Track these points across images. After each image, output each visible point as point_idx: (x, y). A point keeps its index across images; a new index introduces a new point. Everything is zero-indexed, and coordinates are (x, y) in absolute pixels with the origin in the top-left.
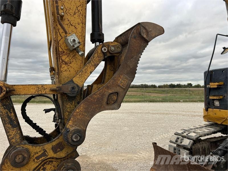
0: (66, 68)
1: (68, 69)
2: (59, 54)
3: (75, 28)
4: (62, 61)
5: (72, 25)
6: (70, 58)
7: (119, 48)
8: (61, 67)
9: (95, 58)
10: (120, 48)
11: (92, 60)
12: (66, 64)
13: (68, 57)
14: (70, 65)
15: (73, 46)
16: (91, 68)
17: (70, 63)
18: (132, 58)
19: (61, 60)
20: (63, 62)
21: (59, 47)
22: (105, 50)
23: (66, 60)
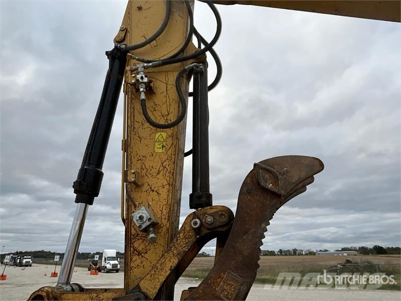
0: (138, 262)
1: (142, 263)
2: (131, 238)
3: (158, 193)
4: (134, 250)
5: (153, 191)
6: (147, 244)
7: (224, 216)
8: (131, 260)
9: (179, 241)
10: (226, 215)
11: (174, 245)
12: (139, 254)
13: (143, 242)
14: (146, 256)
15: (140, 226)
16: (172, 260)
17: (146, 253)
18: (246, 233)
19: (132, 249)
20: (135, 252)
21: (132, 228)
22: (195, 223)
23: (140, 249)
